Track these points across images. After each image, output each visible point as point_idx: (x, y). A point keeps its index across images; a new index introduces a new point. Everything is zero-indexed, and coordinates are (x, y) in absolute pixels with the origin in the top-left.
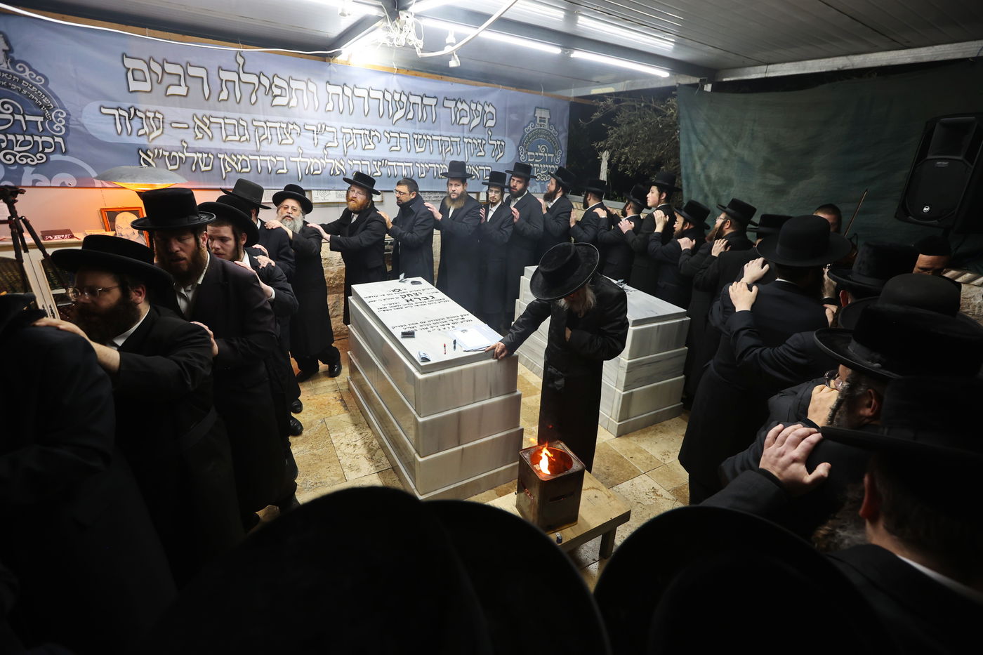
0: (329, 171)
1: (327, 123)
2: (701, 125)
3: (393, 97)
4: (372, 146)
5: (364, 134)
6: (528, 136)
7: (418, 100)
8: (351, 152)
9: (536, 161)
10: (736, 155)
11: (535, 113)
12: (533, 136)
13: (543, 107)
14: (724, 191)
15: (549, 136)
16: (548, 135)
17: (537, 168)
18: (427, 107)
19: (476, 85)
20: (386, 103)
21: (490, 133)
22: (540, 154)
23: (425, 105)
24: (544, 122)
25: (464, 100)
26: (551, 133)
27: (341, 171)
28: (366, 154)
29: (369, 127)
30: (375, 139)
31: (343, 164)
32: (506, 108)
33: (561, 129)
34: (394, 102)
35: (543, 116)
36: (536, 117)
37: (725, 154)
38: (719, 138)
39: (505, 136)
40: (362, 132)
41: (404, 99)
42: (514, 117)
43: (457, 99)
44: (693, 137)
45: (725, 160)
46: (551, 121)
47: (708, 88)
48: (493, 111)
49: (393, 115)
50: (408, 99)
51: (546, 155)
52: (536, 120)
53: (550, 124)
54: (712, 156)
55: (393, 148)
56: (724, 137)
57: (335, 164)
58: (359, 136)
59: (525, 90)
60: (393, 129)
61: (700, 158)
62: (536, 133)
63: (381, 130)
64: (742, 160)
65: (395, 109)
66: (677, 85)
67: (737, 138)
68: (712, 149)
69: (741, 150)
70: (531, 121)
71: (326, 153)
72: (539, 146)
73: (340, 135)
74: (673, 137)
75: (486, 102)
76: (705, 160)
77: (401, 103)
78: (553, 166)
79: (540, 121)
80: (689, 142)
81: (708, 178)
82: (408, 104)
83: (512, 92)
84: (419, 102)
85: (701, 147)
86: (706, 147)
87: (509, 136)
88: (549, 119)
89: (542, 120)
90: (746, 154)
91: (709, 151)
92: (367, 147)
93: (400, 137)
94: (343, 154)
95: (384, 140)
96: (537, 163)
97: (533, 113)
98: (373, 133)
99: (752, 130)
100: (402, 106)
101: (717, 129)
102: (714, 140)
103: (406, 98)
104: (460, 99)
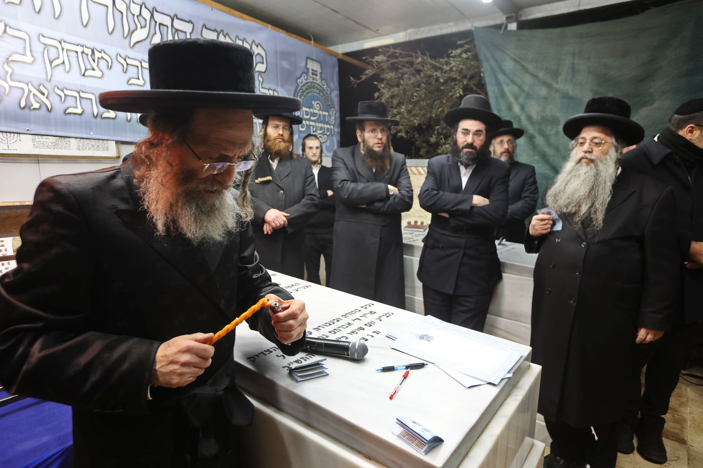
0: (16, 102)
1: (10, 22)
2: (509, 65)
3: (128, 8)
4: (99, 74)
5: (83, 52)
6: (301, 89)
7: (167, 21)
8: (60, 76)
9: (312, 118)
10: (557, 91)
11: (306, 64)
12: (307, 89)
13: (314, 58)
14: (551, 130)
15: (322, 92)
16: (321, 90)
17: (313, 127)
18: (179, 33)
19: (241, 17)
20: (118, 14)
21: (261, 80)
22: (316, 111)
23: (177, 30)
24: (316, 75)
25: (227, 34)
26: (324, 90)
27: (42, 104)
28: (87, 83)
29: (91, 44)
30: (103, 64)
31: (46, 92)
32: (276, 52)
33: (332, 86)
34: (130, 16)
35: (314, 69)
36: (308, 69)
37: (543, 91)
38: (535, 76)
39: (277, 85)
40: (79, 49)
41: (146, 14)
42: (285, 64)
43: (219, 30)
44: (501, 78)
45: (545, 98)
46: (323, 76)
47: (513, 26)
48: (263, 54)
49: (131, 33)
50: (152, 16)
51: (321, 112)
52: (308, 72)
53: (322, 79)
54: (528, 96)
55: (132, 81)
56: (541, 74)
57: (30, 92)
58: (75, 54)
59: (295, 36)
60: (131, 53)
61: (516, 98)
62: (311, 86)
63: (112, 51)
64: (566, 96)
65: (133, 27)
66: (473, 28)
67: (556, 74)
68: (526, 89)
69: (562, 85)
70: (303, 73)
71: (10, 71)
72: (313, 102)
73: (37, 48)
74: (450, 94)
75: (253, 41)
76: (521, 100)
77: (140, 18)
78: (328, 126)
79: (313, 74)
80: (499, 84)
81: (529, 118)
82: (153, 23)
83: (282, 35)
84: (169, 24)
85: (515, 88)
86: (520, 87)
87: (282, 86)
88: (321, 73)
89: (314, 73)
90: (569, 89)
91: (524, 91)
92: (88, 73)
93: (142, 66)
94: (44, 76)
95: (117, 68)
96: (312, 121)
97: (303, 64)
98: (97, 54)
99: (573, 64)
100: (143, 24)
101: (531, 67)
102: (528, 79)
103: (149, 15)
104: (222, 31)
